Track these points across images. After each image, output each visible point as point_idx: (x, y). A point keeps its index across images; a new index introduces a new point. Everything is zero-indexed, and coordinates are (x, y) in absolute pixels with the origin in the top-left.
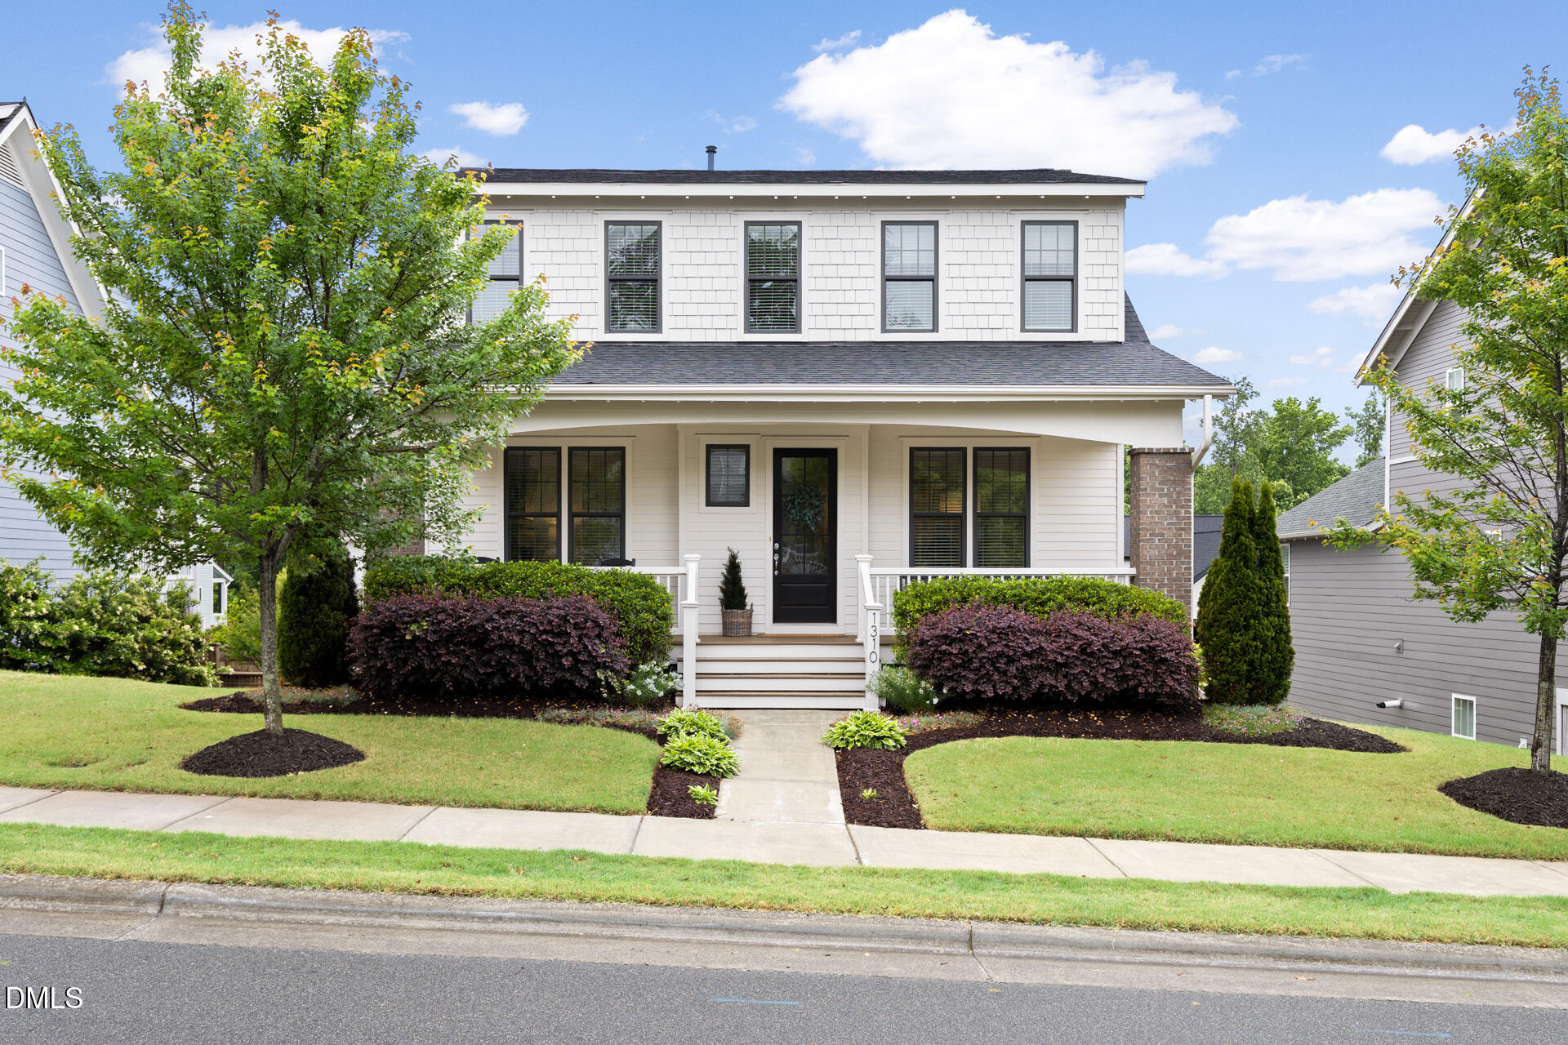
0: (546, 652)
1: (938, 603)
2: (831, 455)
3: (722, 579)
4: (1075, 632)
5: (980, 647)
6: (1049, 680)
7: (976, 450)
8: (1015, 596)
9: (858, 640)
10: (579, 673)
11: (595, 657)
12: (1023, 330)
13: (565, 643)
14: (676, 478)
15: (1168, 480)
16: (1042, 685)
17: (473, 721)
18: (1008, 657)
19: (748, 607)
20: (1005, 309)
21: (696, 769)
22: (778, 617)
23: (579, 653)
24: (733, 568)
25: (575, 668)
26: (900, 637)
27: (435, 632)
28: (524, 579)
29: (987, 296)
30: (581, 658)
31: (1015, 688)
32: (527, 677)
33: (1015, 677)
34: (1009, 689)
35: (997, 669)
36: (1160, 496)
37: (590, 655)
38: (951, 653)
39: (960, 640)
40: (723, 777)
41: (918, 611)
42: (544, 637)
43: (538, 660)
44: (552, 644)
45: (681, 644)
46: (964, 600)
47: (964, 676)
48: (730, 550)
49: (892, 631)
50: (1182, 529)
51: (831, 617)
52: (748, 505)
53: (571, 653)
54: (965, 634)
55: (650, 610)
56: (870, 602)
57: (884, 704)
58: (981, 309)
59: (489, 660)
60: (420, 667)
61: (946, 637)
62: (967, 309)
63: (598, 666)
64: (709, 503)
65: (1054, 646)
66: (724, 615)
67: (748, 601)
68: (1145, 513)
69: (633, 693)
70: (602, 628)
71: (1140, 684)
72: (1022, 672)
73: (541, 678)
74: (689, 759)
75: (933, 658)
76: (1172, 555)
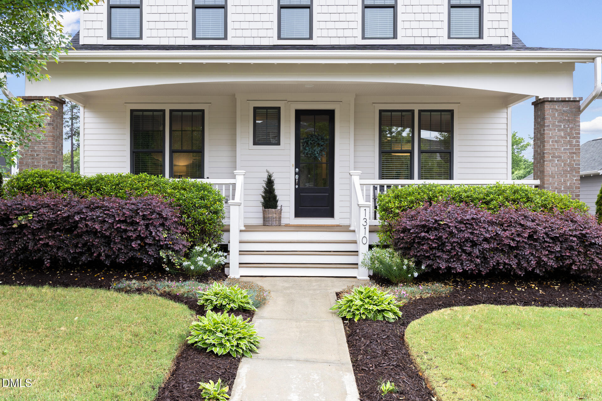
0: (122, 237)
1: (412, 202)
2: (330, 115)
3: (263, 190)
4: (522, 222)
5: (451, 234)
6: (503, 259)
7: (420, 111)
8: (468, 197)
9: (352, 228)
10: (147, 252)
11: (159, 241)
12: (449, 38)
13: (135, 230)
14: (235, 129)
15: (564, 120)
16: (498, 263)
17: (60, 291)
18: (472, 241)
19: (279, 208)
20: (438, 25)
21: (216, 350)
22: (298, 214)
23: (146, 237)
24: (270, 183)
25: (142, 248)
26: (383, 226)
27: (39, 222)
28: (118, 185)
29: (427, 17)
30: (147, 241)
31: (477, 265)
32: (107, 256)
33: (477, 257)
34: (472, 266)
35: (464, 251)
36: (559, 130)
37: (154, 239)
38: (430, 239)
39: (436, 229)
40: (243, 355)
41: (397, 208)
42: (119, 225)
43: (115, 243)
44: (125, 231)
45: (228, 231)
46: (430, 200)
47: (438, 257)
48: (268, 172)
49: (378, 222)
50: (574, 153)
51: (331, 214)
52: (279, 145)
53: (139, 237)
54: (439, 225)
55: (206, 207)
56: (362, 201)
57: (372, 274)
58: (423, 25)
59: (78, 243)
60: (25, 249)
61: (424, 226)
62: (415, 25)
63: (161, 247)
64: (255, 143)
65: (508, 233)
66: (264, 212)
67: (279, 204)
68: (548, 142)
69: (188, 268)
70: (166, 219)
71: (574, 263)
72: (483, 253)
73: (117, 256)
74: (211, 340)
75: (414, 242)
76: (566, 171)
